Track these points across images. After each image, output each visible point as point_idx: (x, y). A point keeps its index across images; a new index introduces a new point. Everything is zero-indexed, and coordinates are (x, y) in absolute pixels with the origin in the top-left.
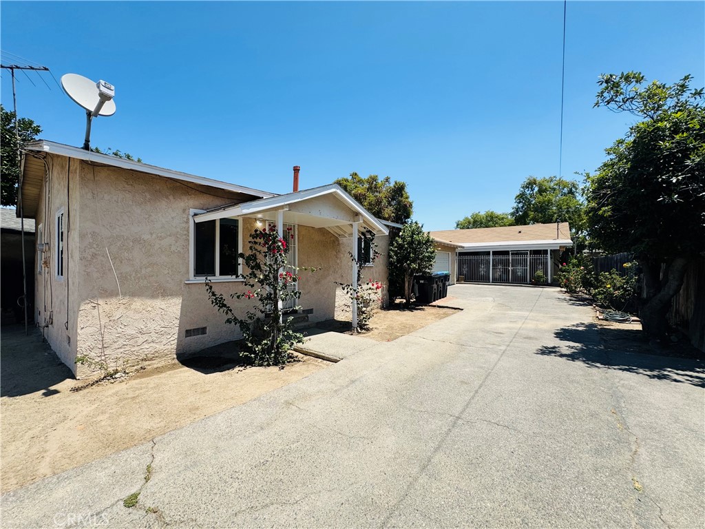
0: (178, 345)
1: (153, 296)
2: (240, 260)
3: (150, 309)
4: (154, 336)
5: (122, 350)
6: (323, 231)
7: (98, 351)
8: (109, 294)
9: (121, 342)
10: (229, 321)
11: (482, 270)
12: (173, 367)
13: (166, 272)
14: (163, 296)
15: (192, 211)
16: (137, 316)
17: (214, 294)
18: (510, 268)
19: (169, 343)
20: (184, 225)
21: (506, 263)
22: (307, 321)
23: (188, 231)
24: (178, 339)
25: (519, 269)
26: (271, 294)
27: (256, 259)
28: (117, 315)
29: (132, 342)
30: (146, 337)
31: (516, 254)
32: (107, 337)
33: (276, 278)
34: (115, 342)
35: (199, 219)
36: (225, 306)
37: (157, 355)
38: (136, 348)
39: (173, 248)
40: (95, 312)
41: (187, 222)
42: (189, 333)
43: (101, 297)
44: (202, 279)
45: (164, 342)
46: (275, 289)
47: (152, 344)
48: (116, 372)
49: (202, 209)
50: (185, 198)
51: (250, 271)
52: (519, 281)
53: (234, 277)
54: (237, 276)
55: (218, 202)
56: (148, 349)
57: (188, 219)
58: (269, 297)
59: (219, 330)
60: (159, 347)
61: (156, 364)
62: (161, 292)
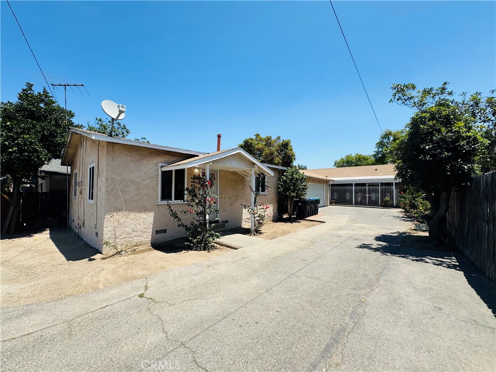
0: (152, 239)
1: (140, 212)
2: (186, 192)
3: (138, 218)
4: (140, 233)
5: (124, 240)
6: (235, 173)
7: (113, 240)
8: (118, 210)
9: (124, 235)
10: (179, 225)
11: (348, 197)
12: (149, 250)
13: (146, 198)
14: (145, 211)
15: (160, 165)
16: (132, 222)
17: (172, 211)
18: (367, 195)
19: (147, 237)
20: (156, 172)
21: (364, 192)
22: (224, 227)
23: (158, 176)
24: (152, 235)
25: (373, 195)
26: (202, 211)
27: (194, 191)
28: (122, 221)
29: (129, 236)
30: (135, 233)
31: (372, 185)
32: (117, 232)
33: (205, 202)
34: (121, 235)
35: (164, 169)
36: (177, 217)
37: (141, 243)
38: (131, 239)
39: (150, 185)
40: (112, 219)
41: (158, 171)
42: (157, 232)
43: (115, 212)
44: (165, 202)
45: (145, 236)
46: (205, 208)
47: (138, 237)
48: (122, 251)
49: (166, 163)
50: (156, 158)
51: (191, 198)
52: (373, 204)
53: (182, 201)
54: (184, 201)
55: (174, 159)
56: (136, 240)
57: (158, 169)
58: (201, 213)
59: (174, 231)
60: (143, 239)
61: (141, 248)
62: (143, 209)
